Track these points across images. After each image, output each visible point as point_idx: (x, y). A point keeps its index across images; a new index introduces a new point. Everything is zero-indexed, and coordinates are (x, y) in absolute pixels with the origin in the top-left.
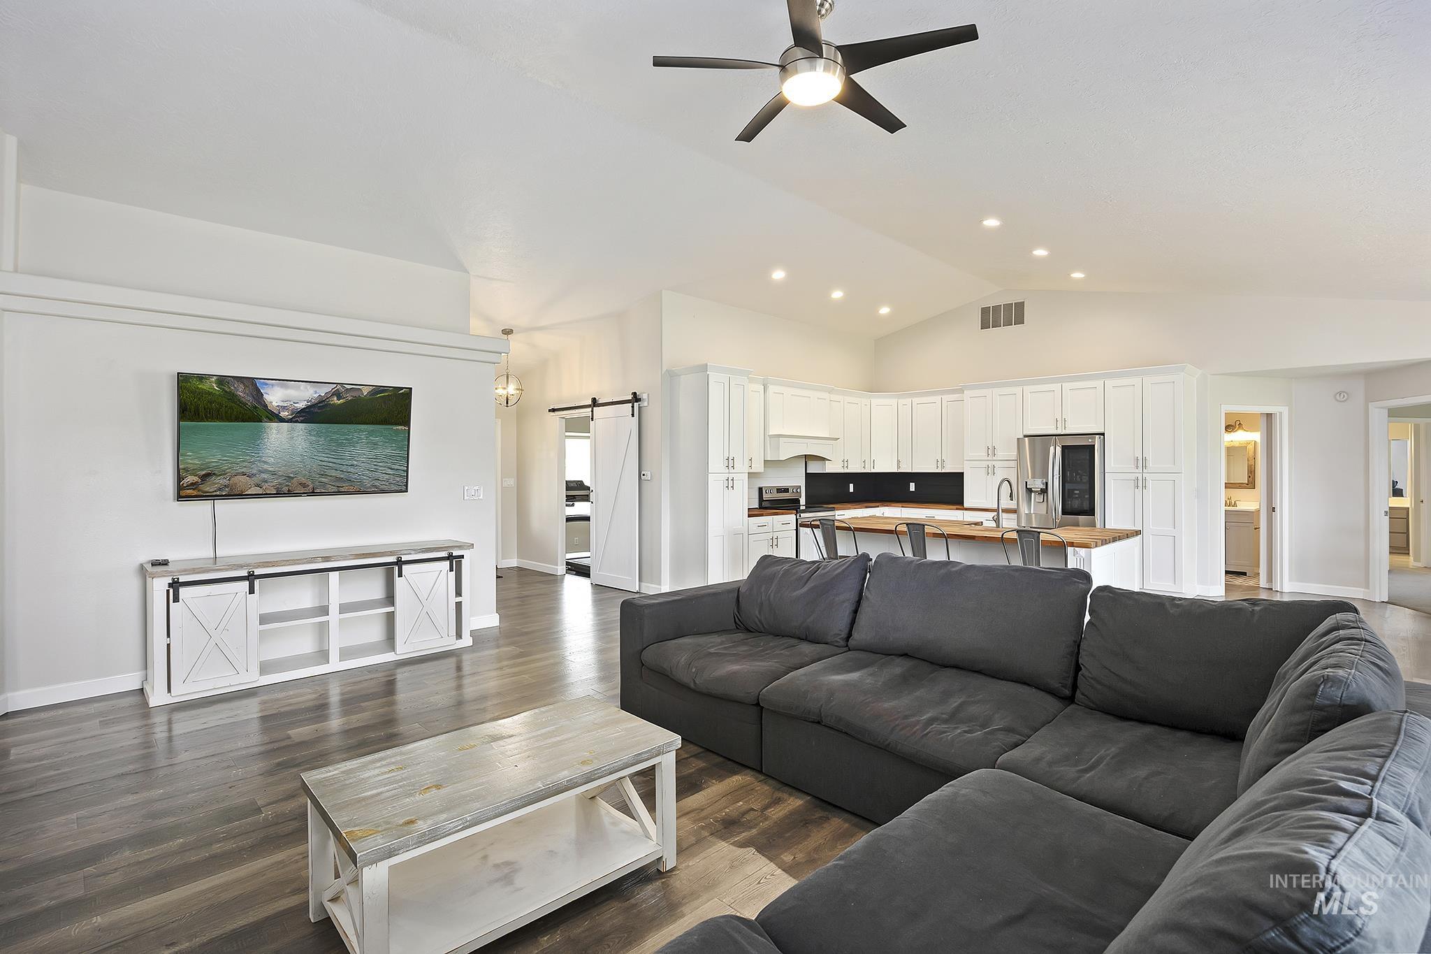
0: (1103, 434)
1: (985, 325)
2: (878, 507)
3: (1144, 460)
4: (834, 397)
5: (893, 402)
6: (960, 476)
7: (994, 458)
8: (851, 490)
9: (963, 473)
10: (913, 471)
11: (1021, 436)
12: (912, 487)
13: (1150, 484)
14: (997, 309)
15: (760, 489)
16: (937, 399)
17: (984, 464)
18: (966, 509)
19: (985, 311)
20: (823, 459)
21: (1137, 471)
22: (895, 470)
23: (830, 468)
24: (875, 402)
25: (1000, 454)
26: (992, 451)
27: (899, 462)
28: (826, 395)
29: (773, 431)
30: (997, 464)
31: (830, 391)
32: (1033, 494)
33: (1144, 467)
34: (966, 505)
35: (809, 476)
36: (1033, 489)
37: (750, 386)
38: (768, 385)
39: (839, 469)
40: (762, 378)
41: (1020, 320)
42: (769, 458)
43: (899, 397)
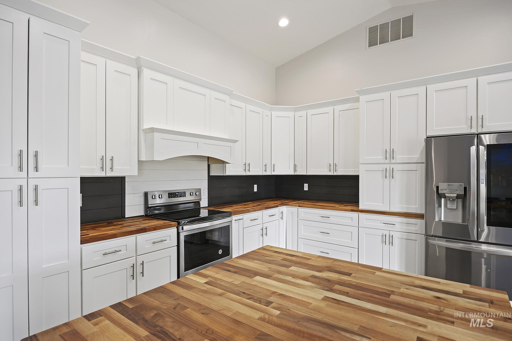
1: (372, 43)
2: (277, 206)
4: (234, 102)
5: (291, 114)
6: (356, 178)
7: (393, 162)
8: (255, 190)
9: (358, 176)
10: (309, 173)
11: (425, 138)
12: (306, 187)
14: (383, 26)
15: (146, 194)
16: (330, 109)
17: (382, 167)
18: (362, 211)
19: (373, 30)
20: (223, 162)
22: (291, 173)
23: (230, 171)
24: (275, 113)
25: (399, 157)
26: (390, 155)
27: (295, 166)
28: (227, 98)
29: (146, 125)
30: (396, 167)
31: (230, 95)
32: (443, 200)
34: (361, 207)
35: (212, 179)
36: (446, 195)
37: (113, 65)
38: (142, 68)
39: (240, 172)
40: (135, 58)
41: (408, 33)
42: (143, 158)
43: (296, 110)
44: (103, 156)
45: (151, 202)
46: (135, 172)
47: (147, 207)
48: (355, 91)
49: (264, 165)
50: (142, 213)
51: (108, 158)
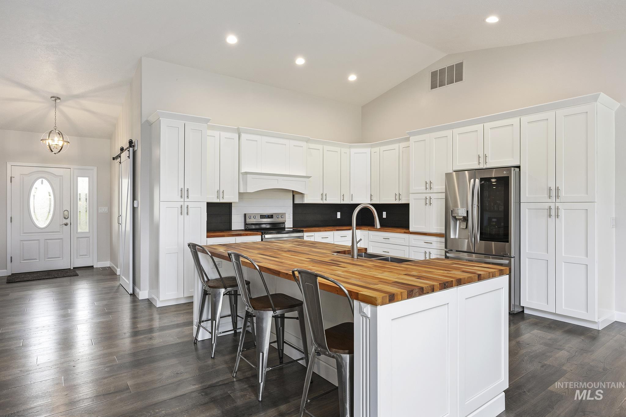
0: (519, 167)
1: (433, 86)
3: (557, 189)
4: (312, 146)
5: (368, 150)
7: (432, 191)
8: (339, 217)
9: (409, 204)
11: (451, 171)
12: (384, 215)
13: (562, 213)
14: (442, 71)
16: (396, 146)
17: (423, 196)
18: (411, 233)
19: (434, 74)
20: (298, 193)
21: (550, 201)
24: (353, 150)
25: (434, 188)
26: (429, 185)
27: (371, 196)
28: (304, 144)
29: (243, 170)
30: (433, 196)
31: (308, 141)
33: (557, 196)
34: (411, 229)
35: (295, 206)
36: (457, 217)
37: (224, 134)
38: (241, 133)
39: (317, 200)
40: (236, 128)
41: (460, 78)
42: (241, 191)
43: (372, 146)
44: (218, 190)
45: (249, 221)
46: (236, 200)
47: (246, 224)
48: (407, 133)
49: (342, 195)
50: (243, 228)
51: (221, 191)
